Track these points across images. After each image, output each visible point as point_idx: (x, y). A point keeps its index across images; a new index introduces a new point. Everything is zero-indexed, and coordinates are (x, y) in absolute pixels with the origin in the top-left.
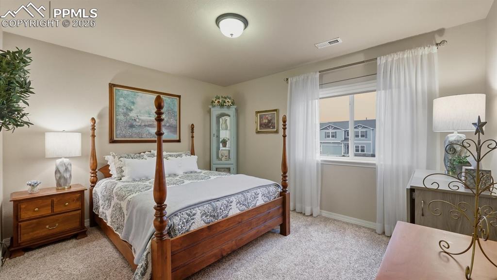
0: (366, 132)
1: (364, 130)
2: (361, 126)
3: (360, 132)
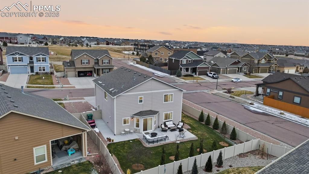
0: (45, 58)
1: (44, 57)
2: (42, 54)
3: (41, 58)
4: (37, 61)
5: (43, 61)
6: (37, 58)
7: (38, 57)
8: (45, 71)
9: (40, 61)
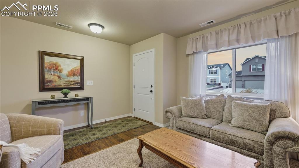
4: (210, 74)
5: (215, 73)
6: (210, 71)
7: (211, 69)
8: (216, 83)
9: (212, 73)
